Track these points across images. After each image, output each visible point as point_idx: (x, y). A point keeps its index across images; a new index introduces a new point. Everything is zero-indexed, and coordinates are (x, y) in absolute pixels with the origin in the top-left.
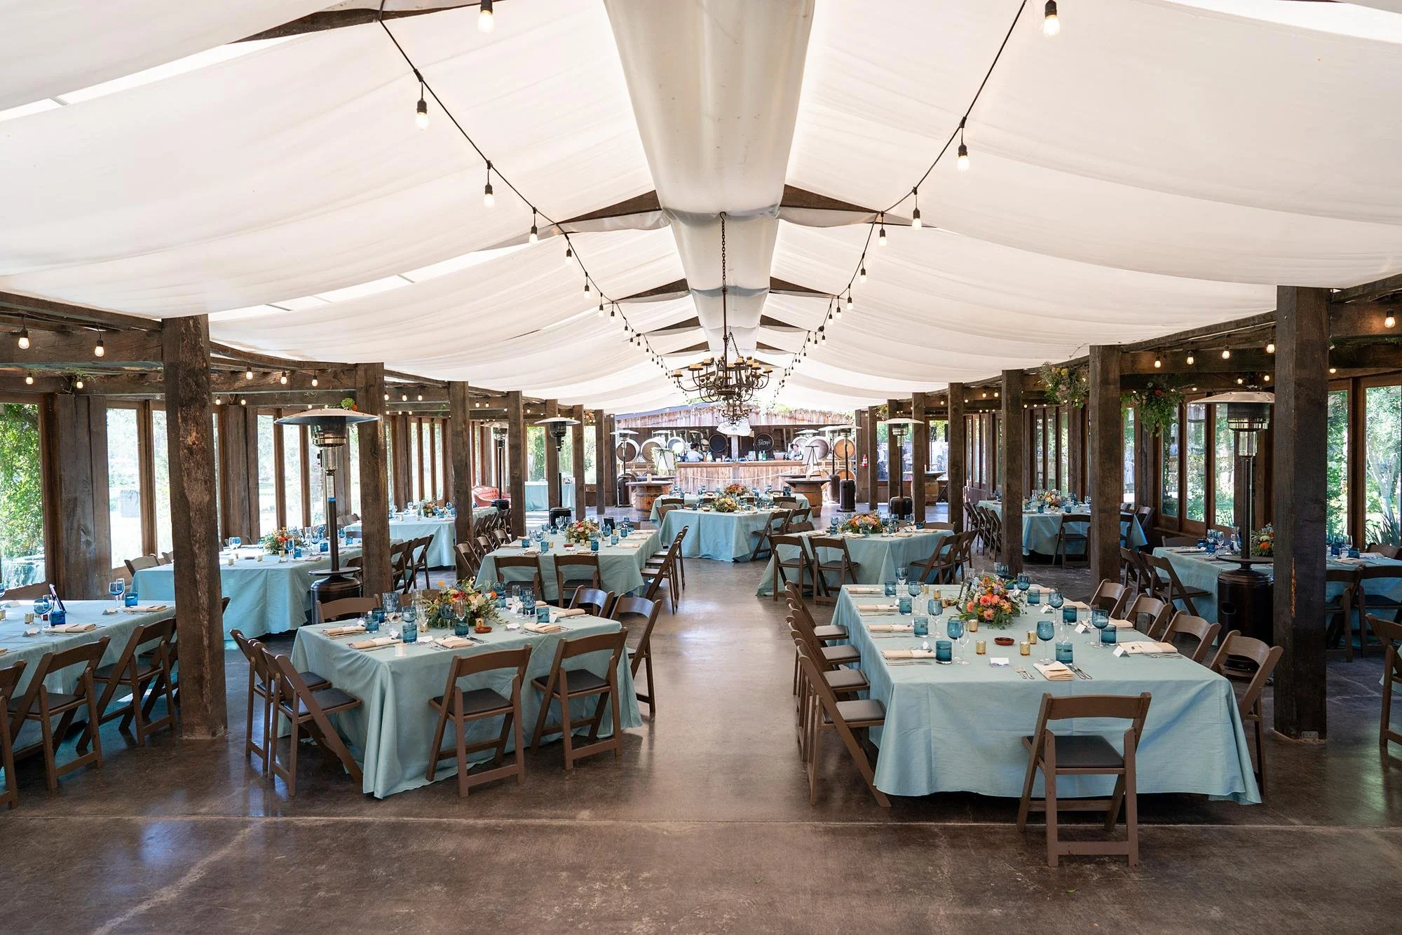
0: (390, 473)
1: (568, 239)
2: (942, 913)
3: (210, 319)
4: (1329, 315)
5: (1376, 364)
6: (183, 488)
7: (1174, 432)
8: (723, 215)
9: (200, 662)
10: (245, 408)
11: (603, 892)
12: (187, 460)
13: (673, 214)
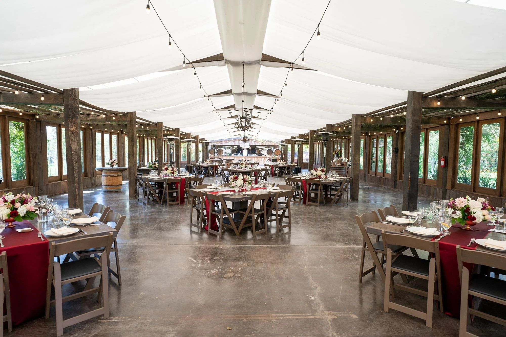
0: (138, 148)
1: (195, 69)
2: (306, 267)
3: (79, 90)
4: (422, 100)
5: (433, 123)
6: (70, 144)
7: (375, 146)
8: (243, 62)
9: (75, 200)
10: (92, 129)
11: (202, 262)
12: (71, 135)
13: (228, 62)
